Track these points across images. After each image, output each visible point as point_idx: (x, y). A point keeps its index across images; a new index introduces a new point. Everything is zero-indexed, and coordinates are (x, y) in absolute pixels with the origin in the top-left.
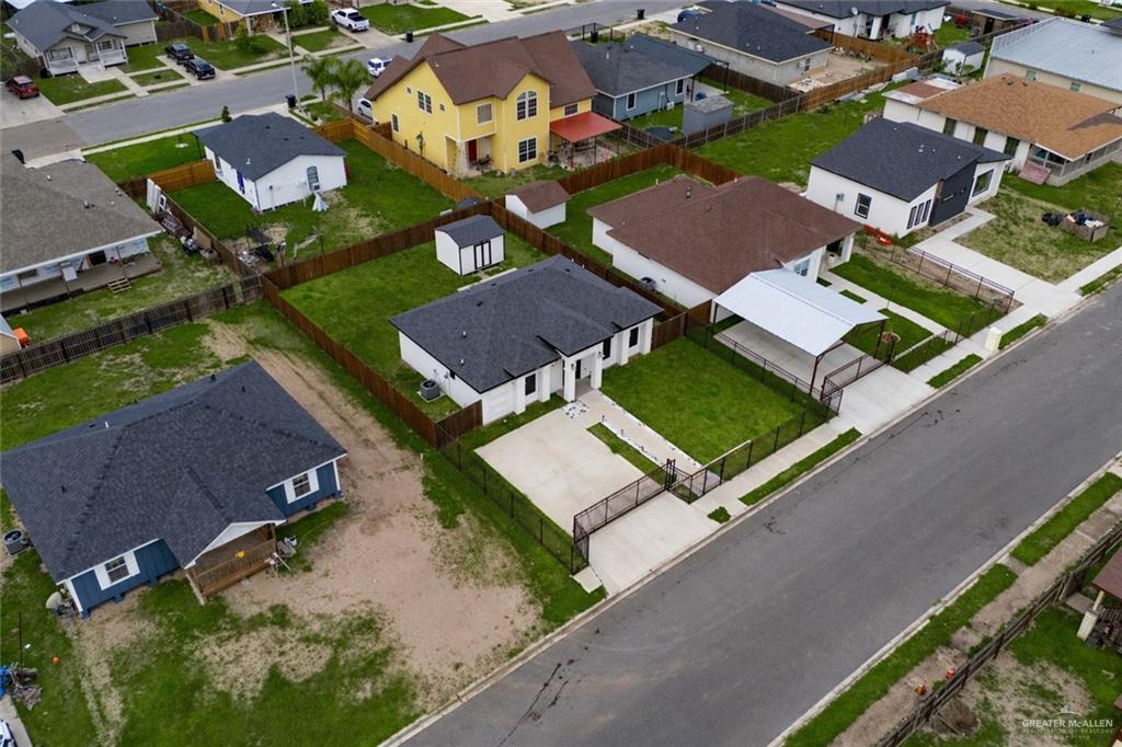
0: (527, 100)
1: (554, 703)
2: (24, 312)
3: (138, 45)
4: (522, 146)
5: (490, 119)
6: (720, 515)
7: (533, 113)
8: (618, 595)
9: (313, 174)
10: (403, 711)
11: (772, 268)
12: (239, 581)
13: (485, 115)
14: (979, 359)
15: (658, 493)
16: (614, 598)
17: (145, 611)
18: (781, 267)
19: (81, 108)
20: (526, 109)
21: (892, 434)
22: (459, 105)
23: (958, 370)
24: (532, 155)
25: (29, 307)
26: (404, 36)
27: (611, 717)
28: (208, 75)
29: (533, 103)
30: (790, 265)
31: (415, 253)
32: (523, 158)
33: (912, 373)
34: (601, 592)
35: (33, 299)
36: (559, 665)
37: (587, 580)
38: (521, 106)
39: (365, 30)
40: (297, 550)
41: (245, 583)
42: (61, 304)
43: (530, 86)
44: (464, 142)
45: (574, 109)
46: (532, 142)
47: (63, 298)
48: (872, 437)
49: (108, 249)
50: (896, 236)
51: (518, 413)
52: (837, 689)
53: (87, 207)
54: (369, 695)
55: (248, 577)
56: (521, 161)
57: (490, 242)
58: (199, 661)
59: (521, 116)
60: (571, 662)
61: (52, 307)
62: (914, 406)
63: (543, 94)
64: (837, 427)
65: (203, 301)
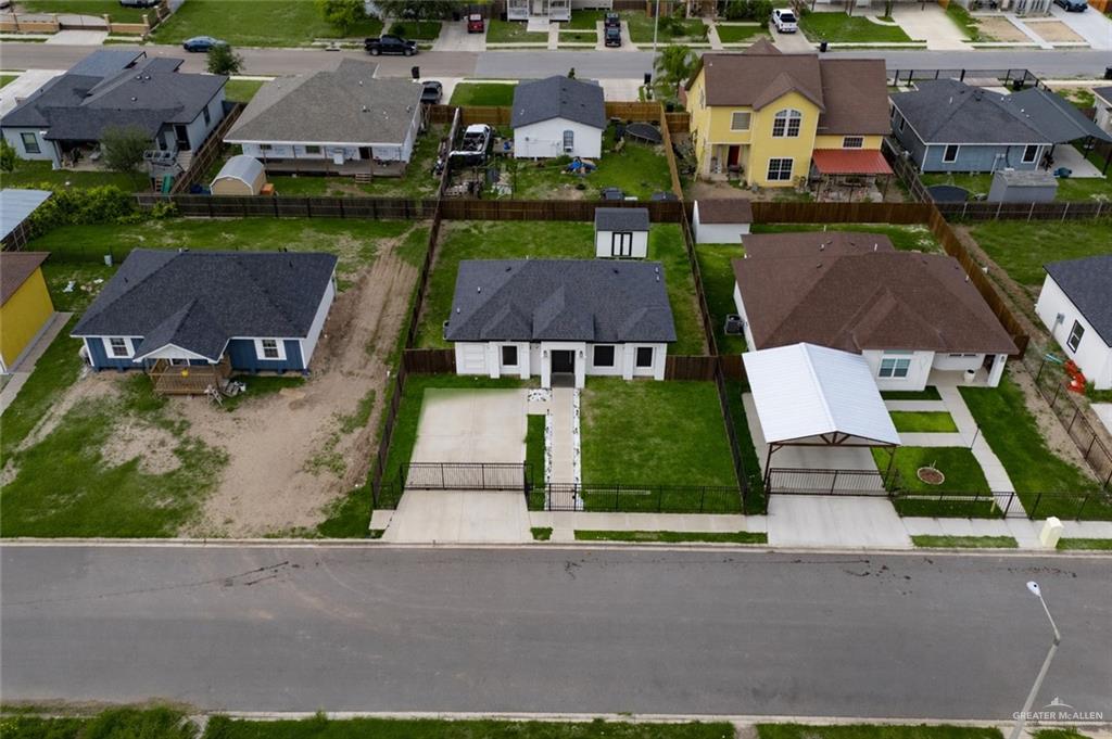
0: (788, 118)
1: (250, 584)
2: (294, 176)
3: (595, 9)
4: (774, 163)
5: (748, 128)
6: (542, 533)
7: (793, 132)
8: (388, 543)
9: (568, 138)
10: (167, 527)
11: (844, 350)
12: (185, 394)
13: (742, 123)
14: (1016, 545)
15: (514, 489)
16: (383, 543)
17: (125, 386)
18: (860, 353)
19: (501, 48)
20: (786, 127)
21: (800, 560)
22: (713, 106)
23: (966, 543)
24: (786, 176)
25: (298, 173)
26: (819, 45)
27: (270, 617)
28: (613, 44)
29: (795, 123)
30: (876, 357)
31: (587, 226)
32: (772, 176)
33: (907, 520)
34: (379, 533)
35: (305, 169)
36: (287, 563)
37: (379, 519)
38: (779, 123)
39: (792, 32)
40: (238, 395)
41: (189, 398)
42: (320, 179)
43: (792, 105)
44: (711, 143)
45: (858, 142)
46: (788, 163)
47: (323, 174)
48: (776, 551)
49: (376, 148)
50: (1093, 385)
51: (492, 377)
52: (442, 714)
53: (365, 111)
54: (162, 506)
55: (194, 395)
56: (769, 178)
57: (631, 234)
58: (112, 430)
59: (778, 132)
60: (296, 566)
61: (313, 178)
62: (864, 549)
63: (810, 118)
64: (753, 524)
65: (388, 207)
